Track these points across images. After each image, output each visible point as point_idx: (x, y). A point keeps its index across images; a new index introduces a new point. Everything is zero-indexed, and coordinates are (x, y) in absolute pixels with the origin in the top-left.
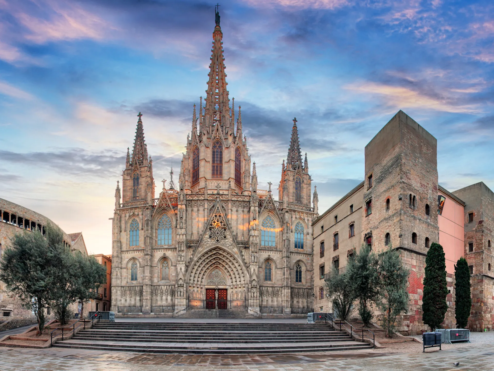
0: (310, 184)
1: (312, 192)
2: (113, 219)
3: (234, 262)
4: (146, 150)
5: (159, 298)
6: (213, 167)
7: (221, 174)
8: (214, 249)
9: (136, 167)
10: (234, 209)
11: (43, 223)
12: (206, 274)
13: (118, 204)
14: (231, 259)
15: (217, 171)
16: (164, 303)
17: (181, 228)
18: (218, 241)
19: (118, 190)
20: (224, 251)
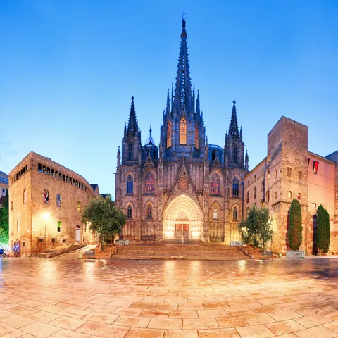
0: (243, 149)
1: (245, 154)
2: (116, 174)
4: (137, 125)
5: (146, 230)
10: (194, 168)
11: (82, 181)
13: (119, 163)
16: (149, 234)
17: (161, 182)
19: (119, 153)
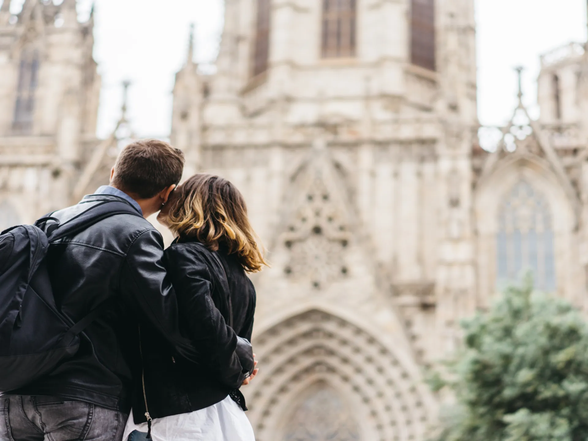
3: (385, 362)
6: (325, 23)
7: (352, 44)
8: (305, 316)
9: (31, 29)
12: (276, 410)
14: (372, 351)
15: (339, 35)
18: (316, 285)
20: (343, 323)
